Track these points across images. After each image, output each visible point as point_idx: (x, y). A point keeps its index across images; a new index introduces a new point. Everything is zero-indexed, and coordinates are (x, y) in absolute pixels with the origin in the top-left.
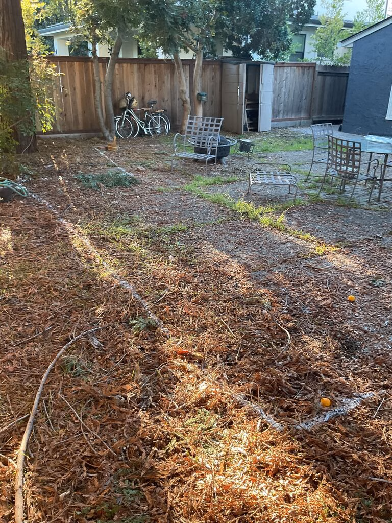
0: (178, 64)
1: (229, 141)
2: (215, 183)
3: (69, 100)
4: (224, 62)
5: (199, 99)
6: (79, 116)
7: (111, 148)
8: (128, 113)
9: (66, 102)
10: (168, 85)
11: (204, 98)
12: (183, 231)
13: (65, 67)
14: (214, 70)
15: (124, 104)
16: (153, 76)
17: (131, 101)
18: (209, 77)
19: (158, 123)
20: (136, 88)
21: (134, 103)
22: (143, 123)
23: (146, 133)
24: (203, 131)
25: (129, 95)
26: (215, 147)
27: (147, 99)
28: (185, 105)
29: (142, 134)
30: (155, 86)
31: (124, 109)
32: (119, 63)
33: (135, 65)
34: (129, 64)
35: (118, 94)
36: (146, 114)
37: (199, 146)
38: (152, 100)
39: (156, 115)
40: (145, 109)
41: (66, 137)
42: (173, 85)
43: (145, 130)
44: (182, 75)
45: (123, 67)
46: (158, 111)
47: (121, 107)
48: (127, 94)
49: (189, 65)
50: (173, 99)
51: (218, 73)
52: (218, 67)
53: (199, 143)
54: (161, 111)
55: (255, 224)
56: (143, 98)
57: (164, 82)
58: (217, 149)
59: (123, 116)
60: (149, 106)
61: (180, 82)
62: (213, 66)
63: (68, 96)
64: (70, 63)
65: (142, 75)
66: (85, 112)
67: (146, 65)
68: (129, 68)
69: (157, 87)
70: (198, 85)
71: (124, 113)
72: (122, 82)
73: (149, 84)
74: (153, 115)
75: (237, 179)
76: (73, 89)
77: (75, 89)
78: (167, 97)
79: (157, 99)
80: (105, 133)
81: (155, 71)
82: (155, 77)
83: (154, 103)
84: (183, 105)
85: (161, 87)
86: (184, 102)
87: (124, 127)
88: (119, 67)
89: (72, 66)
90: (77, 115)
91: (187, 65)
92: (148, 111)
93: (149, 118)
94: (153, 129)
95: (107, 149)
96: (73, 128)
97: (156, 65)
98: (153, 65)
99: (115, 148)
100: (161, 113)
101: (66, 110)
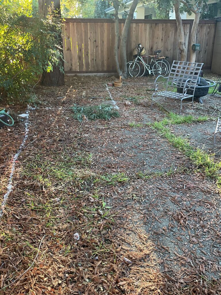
0: (179, 22)
1: (209, 82)
2: (184, 122)
3: (99, 49)
4: (218, 21)
5: (194, 49)
6: (105, 61)
7: (116, 85)
8: (139, 59)
9: (96, 51)
10: (172, 39)
11: (198, 48)
12: (122, 184)
13: (98, 27)
14: (209, 27)
15: (136, 53)
16: (161, 32)
17: (141, 50)
18: (205, 32)
19: (160, 66)
20: (147, 41)
21: (143, 51)
22: (149, 67)
23: (150, 74)
24: (184, 74)
25: (140, 46)
26: (193, 88)
27: (154, 49)
28: (182, 53)
29: (147, 74)
30: (162, 39)
31: (136, 56)
32: (136, 23)
33: (148, 24)
34: (143, 24)
35: (134, 45)
36: (152, 60)
37: (179, 86)
38: (158, 50)
39: (159, 60)
40: (151, 56)
41: (94, 75)
42: (176, 39)
43: (150, 72)
44: (181, 31)
45: (139, 26)
46: (161, 58)
47: (134, 54)
48: (139, 45)
49: (190, 24)
50: (174, 49)
51: (213, 30)
52: (213, 25)
53: (179, 83)
54: (163, 57)
55: (209, 185)
56: (152, 48)
57: (169, 37)
58: (194, 90)
59: (135, 61)
60: (155, 54)
61: (179, 36)
62: (209, 24)
63: (98, 47)
64: (102, 23)
65: (153, 31)
66: (109, 59)
67: (156, 24)
68: (143, 26)
69: (163, 40)
70: (194, 38)
71: (135, 59)
72: (137, 37)
73: (157, 38)
74: (157, 61)
75: (208, 119)
76: (102, 42)
77: (103, 42)
78: (170, 47)
79: (162, 49)
80: (119, 73)
81: (163, 28)
82: (162, 33)
83: (159, 52)
84: (181, 53)
85: (166, 40)
86: (182, 51)
87: (134, 69)
88: (136, 26)
89: (102, 26)
90: (104, 60)
91: (188, 23)
92: (153, 58)
93: (153, 63)
94: (156, 71)
95: (113, 85)
96: (100, 69)
97: (164, 24)
98: (161, 24)
99: (119, 85)
100: (163, 59)
101: (96, 57)
